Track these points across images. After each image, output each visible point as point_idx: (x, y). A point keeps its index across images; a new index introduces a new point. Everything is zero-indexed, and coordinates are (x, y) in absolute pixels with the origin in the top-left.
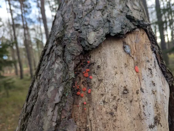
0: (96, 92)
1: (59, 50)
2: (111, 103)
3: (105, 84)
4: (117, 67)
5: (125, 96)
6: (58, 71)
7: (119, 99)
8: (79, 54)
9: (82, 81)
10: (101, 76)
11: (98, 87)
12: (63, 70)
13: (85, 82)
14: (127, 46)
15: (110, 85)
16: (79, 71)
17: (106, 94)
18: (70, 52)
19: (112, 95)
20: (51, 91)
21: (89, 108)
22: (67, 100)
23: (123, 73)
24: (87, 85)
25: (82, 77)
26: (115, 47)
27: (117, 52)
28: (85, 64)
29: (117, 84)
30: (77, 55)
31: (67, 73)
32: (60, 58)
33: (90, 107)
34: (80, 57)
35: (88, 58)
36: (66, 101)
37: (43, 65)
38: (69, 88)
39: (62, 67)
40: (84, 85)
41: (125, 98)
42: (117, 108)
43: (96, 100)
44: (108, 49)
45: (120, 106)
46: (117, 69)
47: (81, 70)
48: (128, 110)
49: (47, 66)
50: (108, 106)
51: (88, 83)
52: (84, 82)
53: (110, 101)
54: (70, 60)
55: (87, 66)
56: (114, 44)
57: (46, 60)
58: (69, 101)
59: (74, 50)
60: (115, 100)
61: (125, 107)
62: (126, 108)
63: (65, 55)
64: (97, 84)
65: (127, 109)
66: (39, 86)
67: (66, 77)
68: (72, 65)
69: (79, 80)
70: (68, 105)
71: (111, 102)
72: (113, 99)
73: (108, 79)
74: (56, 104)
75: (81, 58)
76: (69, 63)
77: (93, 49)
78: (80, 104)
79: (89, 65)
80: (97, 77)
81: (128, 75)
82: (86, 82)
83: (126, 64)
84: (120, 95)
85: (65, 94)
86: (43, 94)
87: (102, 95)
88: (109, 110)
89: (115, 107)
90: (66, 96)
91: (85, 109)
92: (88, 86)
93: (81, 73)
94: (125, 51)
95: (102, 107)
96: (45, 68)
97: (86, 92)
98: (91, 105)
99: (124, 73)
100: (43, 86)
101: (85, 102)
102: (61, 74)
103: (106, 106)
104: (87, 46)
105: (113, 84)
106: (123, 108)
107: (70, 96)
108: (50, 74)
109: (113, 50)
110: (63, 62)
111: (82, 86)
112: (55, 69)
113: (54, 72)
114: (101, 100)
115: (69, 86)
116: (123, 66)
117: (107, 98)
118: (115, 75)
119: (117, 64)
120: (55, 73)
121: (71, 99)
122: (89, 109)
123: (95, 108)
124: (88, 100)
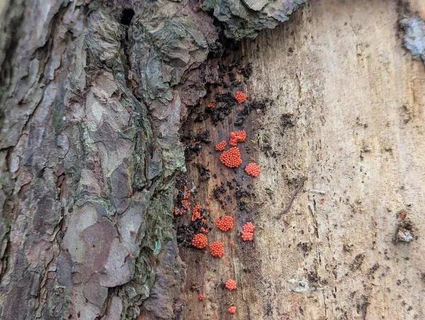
0: (277, 234)
1: (106, 35)
2: (343, 286)
3: (318, 198)
4: (370, 121)
5: (401, 255)
6: (109, 135)
7: (375, 268)
8: (202, 57)
9: (212, 184)
10: (296, 162)
11: (285, 212)
12: (131, 136)
13: (227, 188)
14: (414, 23)
15: (336, 202)
16: (198, 138)
17: (320, 244)
18: (158, 49)
19: (346, 249)
20: (85, 230)
21: (252, 307)
22: (159, 271)
23: (393, 148)
24: (235, 201)
25: (212, 168)
26: (360, 28)
27: (371, 50)
28: (225, 109)
29: (368, 201)
30: (193, 61)
31: (151, 149)
32: (111, 76)
33: (254, 299)
34: (207, 72)
35: (239, 78)
36: (157, 276)
37: (20, 104)
38: (163, 219)
39: (125, 122)
40: (221, 202)
41: (402, 263)
42: (366, 304)
43: (279, 268)
44: (330, 37)
45: (380, 296)
46: (370, 133)
47: (206, 134)
48: (412, 313)
49: (40, 109)
50: (332, 297)
51: (239, 195)
52: (223, 191)
53: (339, 276)
54: (160, 85)
55: (233, 115)
56: (358, 9)
57: (34, 78)
58: (166, 277)
59: (181, 39)
60: (358, 272)
61: (401, 300)
62: (404, 304)
63: (133, 61)
64: (279, 200)
65: (407, 307)
66: (11, 204)
67: (150, 169)
68: (173, 112)
69: (201, 181)
70: (164, 293)
71: (341, 282)
72: (352, 268)
73: (328, 175)
74: (113, 291)
75: (212, 75)
76: (157, 99)
77: (263, 32)
78: (208, 287)
79: (245, 113)
80: (278, 167)
81: (415, 159)
82: (231, 188)
83: (405, 108)
84: (380, 249)
85: (151, 247)
86: (35, 243)
87: (305, 248)
88: (335, 312)
89: (357, 300)
90: (156, 252)
91: (233, 309)
92: (242, 207)
93: (206, 150)
94: (404, 48)
95: (306, 299)
96: (31, 116)
97: (232, 234)
98: (256, 294)
99: (400, 151)
100: (34, 204)
101: (231, 281)
102: (125, 152)
103: (320, 296)
104: (235, 18)
105: (352, 201)
106: (391, 305)
107: (173, 252)
108: (66, 148)
109: (352, 39)
110: (129, 93)
111: (214, 207)
112: (93, 128)
113: (89, 141)
114: (301, 271)
115: (165, 206)
116: (394, 116)
117: (324, 263)
118: (361, 157)
119: (368, 108)
120: (94, 148)
121: (177, 267)
122: (248, 309)
123: (274, 304)
124: (245, 271)
